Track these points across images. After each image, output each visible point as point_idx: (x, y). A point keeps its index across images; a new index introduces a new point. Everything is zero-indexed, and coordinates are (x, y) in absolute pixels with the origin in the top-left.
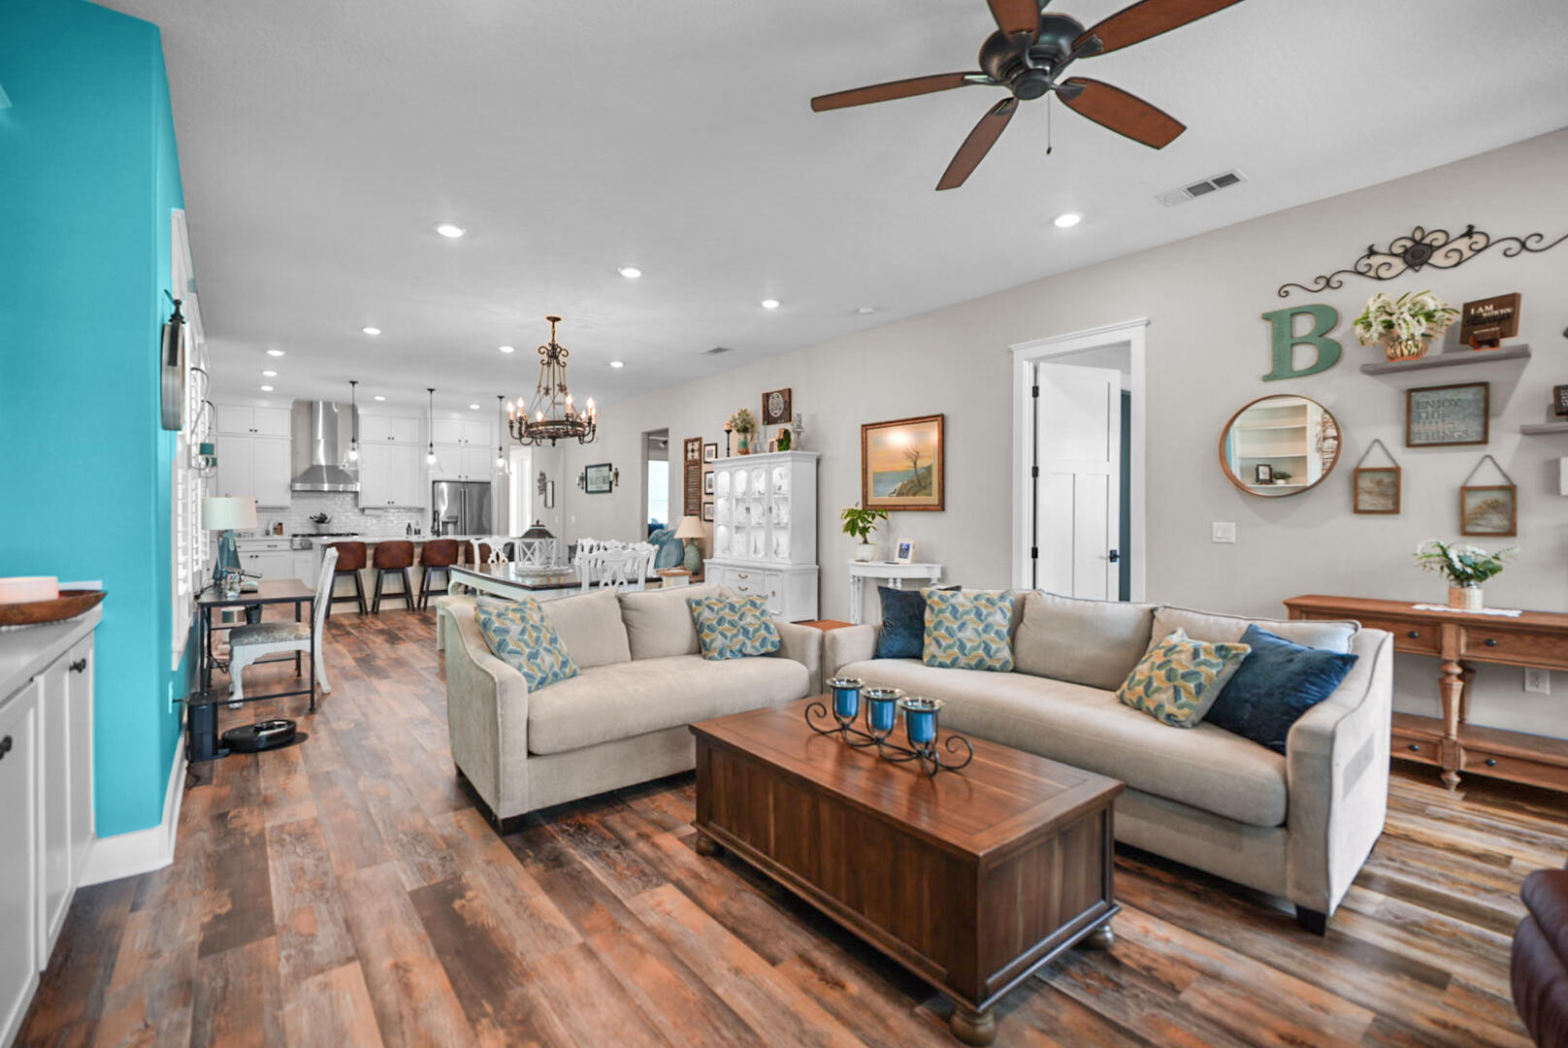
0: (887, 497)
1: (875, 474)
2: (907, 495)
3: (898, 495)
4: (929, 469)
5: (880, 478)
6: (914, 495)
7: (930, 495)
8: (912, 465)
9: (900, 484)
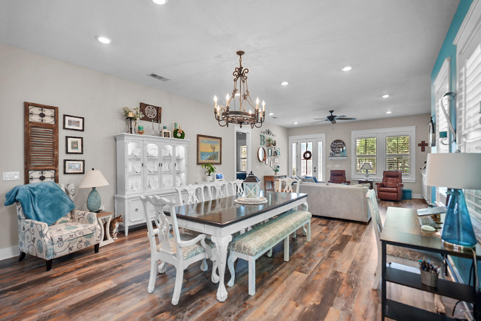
0: (205, 160)
1: (201, 152)
2: (212, 160)
3: (209, 160)
4: (217, 152)
5: (203, 154)
6: (213, 160)
7: (218, 160)
8: (213, 151)
9: (209, 156)
